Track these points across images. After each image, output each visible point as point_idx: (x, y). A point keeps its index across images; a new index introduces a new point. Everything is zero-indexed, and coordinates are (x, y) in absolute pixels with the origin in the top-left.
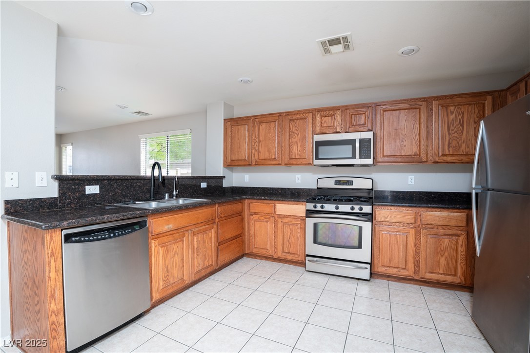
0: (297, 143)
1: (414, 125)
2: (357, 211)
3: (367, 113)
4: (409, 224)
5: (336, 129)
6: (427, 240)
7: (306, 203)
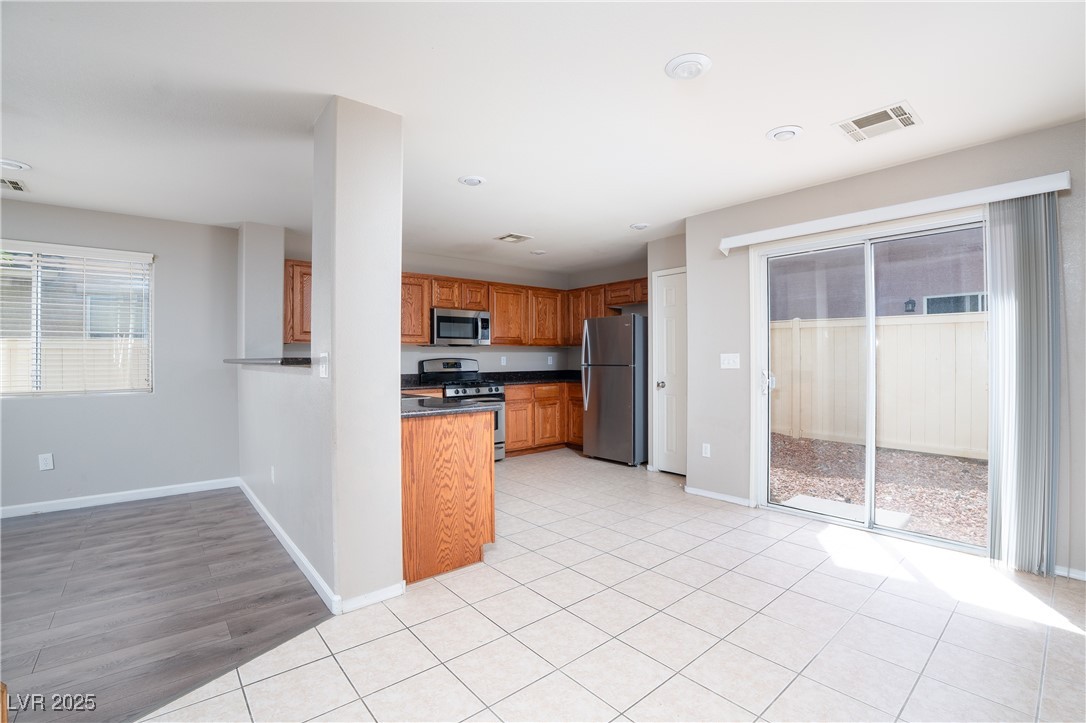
0: (410, 314)
1: (517, 310)
2: (494, 392)
3: (482, 291)
4: (527, 400)
5: (454, 304)
6: (539, 411)
7: (444, 389)
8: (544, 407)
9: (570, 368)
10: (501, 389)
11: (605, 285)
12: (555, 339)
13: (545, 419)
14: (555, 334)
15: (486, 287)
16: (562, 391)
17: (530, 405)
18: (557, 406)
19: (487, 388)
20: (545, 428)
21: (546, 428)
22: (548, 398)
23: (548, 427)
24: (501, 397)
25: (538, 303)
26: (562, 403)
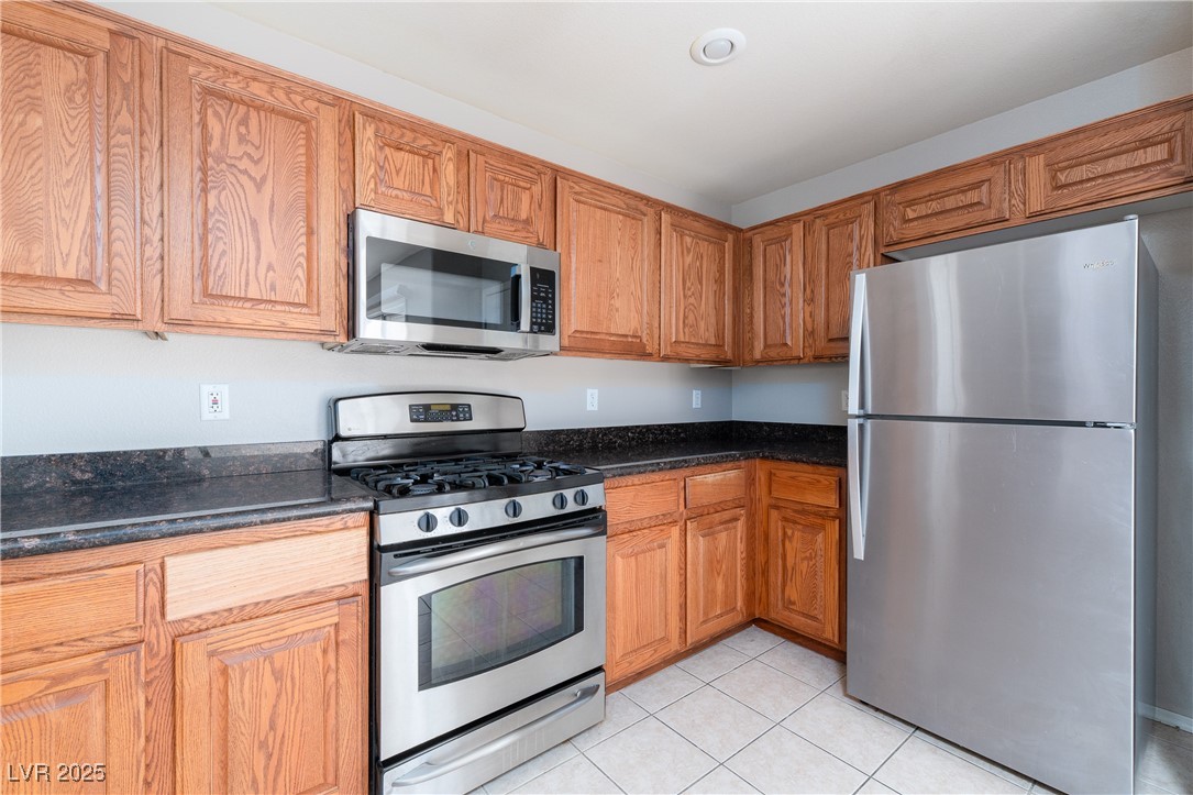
0: (254, 223)
1: (633, 259)
2: (571, 507)
3: (536, 189)
4: (664, 521)
5: (440, 210)
6: (698, 545)
7: (373, 514)
8: (709, 532)
9: (735, 417)
10: (595, 495)
11: (876, 194)
12: (719, 346)
13: (713, 565)
14: (720, 335)
15: (547, 179)
16: (750, 481)
17: (675, 531)
18: (740, 525)
19: (549, 496)
20: (710, 592)
21: (714, 591)
22: (719, 507)
23: (720, 587)
24: (592, 519)
25: (684, 251)
26: (751, 517)
